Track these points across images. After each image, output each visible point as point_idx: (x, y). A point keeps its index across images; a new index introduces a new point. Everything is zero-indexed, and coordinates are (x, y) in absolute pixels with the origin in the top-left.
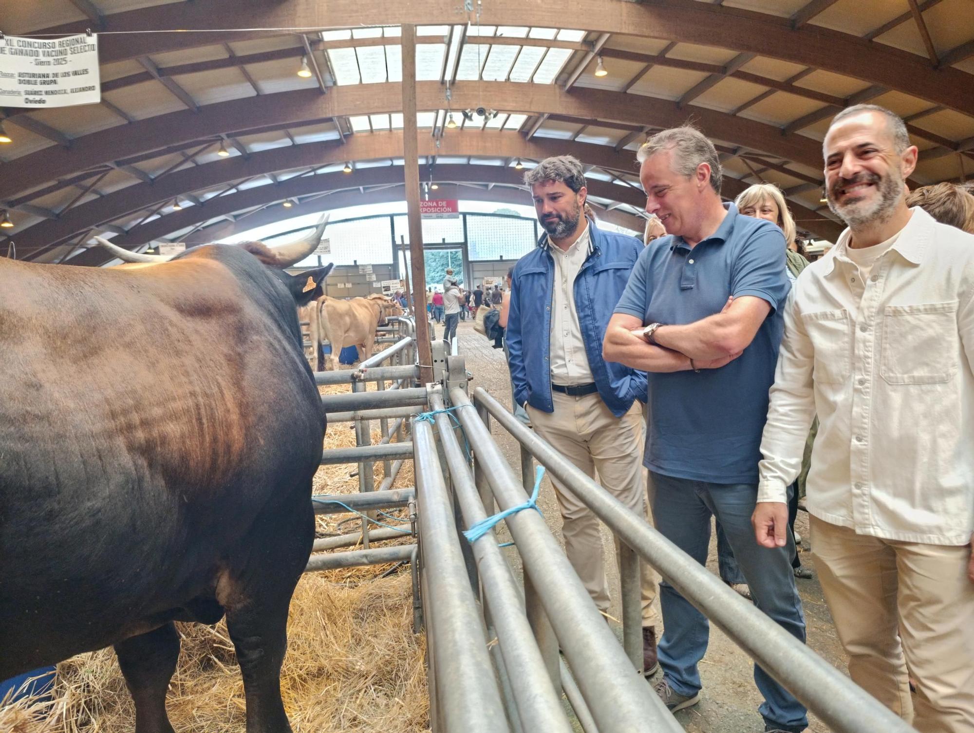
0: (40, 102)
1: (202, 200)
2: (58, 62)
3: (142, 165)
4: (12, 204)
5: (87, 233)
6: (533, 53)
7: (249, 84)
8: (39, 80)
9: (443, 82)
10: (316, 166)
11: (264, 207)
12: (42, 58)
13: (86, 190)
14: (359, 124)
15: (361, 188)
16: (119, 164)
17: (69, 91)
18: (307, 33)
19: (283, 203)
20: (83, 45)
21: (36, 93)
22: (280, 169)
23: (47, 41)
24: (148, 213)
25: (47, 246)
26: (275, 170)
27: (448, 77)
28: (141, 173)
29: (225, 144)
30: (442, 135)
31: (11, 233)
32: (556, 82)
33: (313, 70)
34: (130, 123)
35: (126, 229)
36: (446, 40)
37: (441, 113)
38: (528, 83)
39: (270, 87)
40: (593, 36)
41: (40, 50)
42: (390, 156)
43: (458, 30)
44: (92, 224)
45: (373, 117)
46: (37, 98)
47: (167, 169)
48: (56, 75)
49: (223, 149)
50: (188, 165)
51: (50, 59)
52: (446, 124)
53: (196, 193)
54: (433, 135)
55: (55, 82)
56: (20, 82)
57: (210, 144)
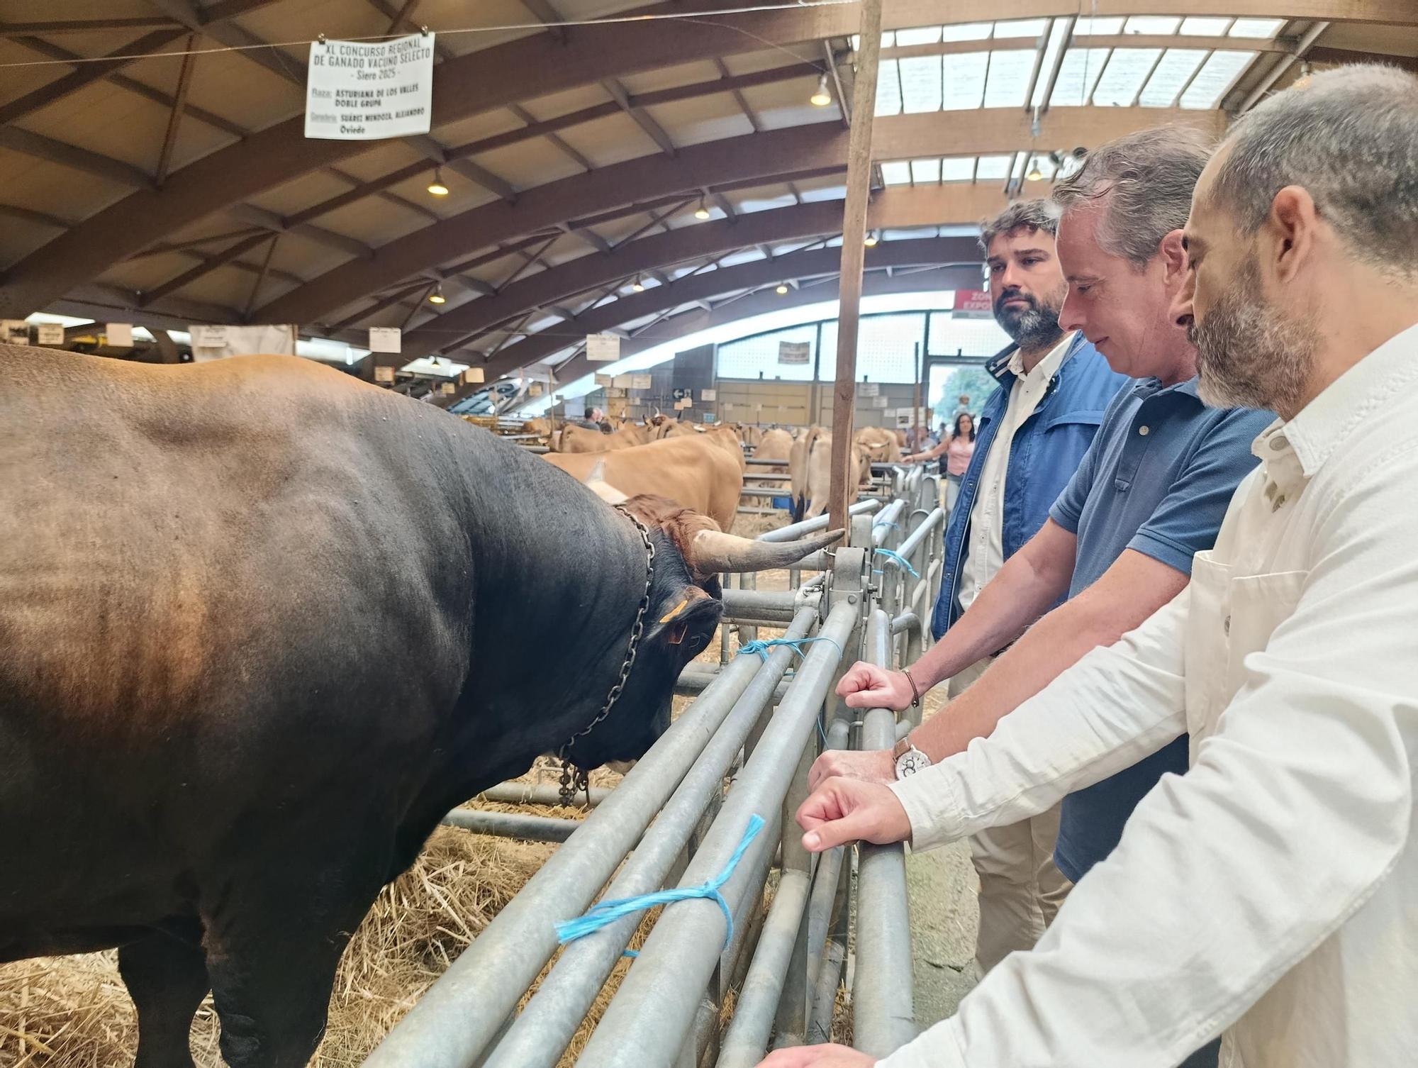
0: (360, 130)
1: (671, 279)
2: (385, 74)
3: (600, 228)
4: (445, 273)
5: (527, 315)
6: (1181, 61)
7: (744, 116)
8: (359, 100)
9: (1029, 109)
10: (826, 234)
11: (751, 292)
12: (367, 69)
13: (531, 259)
14: (894, 173)
15: (889, 269)
16: (572, 226)
17: (393, 115)
18: (831, 39)
19: (776, 287)
20: (416, 49)
21: (355, 118)
22: (776, 238)
23: (375, 45)
24: (603, 293)
25: (479, 331)
26: (769, 239)
27: (1037, 102)
28: (598, 240)
29: (705, 202)
30: (1019, 191)
31: (442, 311)
32: (1221, 107)
33: (834, 95)
34: (590, 171)
35: (575, 313)
36: (1040, 43)
37: (1022, 156)
38: (1171, 108)
39: (775, 120)
40: (1297, 28)
41: (366, 59)
42: (936, 222)
43: (1061, 26)
44: (533, 303)
45: (915, 164)
46: (355, 125)
47: (630, 234)
48: (380, 93)
49: (703, 207)
50: (657, 230)
51: (376, 70)
52: (1026, 176)
53: (665, 269)
54: (1006, 191)
55: (379, 103)
56: (337, 103)
57: (687, 199)
